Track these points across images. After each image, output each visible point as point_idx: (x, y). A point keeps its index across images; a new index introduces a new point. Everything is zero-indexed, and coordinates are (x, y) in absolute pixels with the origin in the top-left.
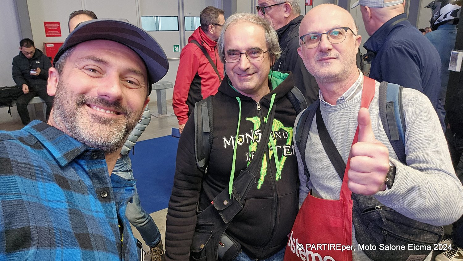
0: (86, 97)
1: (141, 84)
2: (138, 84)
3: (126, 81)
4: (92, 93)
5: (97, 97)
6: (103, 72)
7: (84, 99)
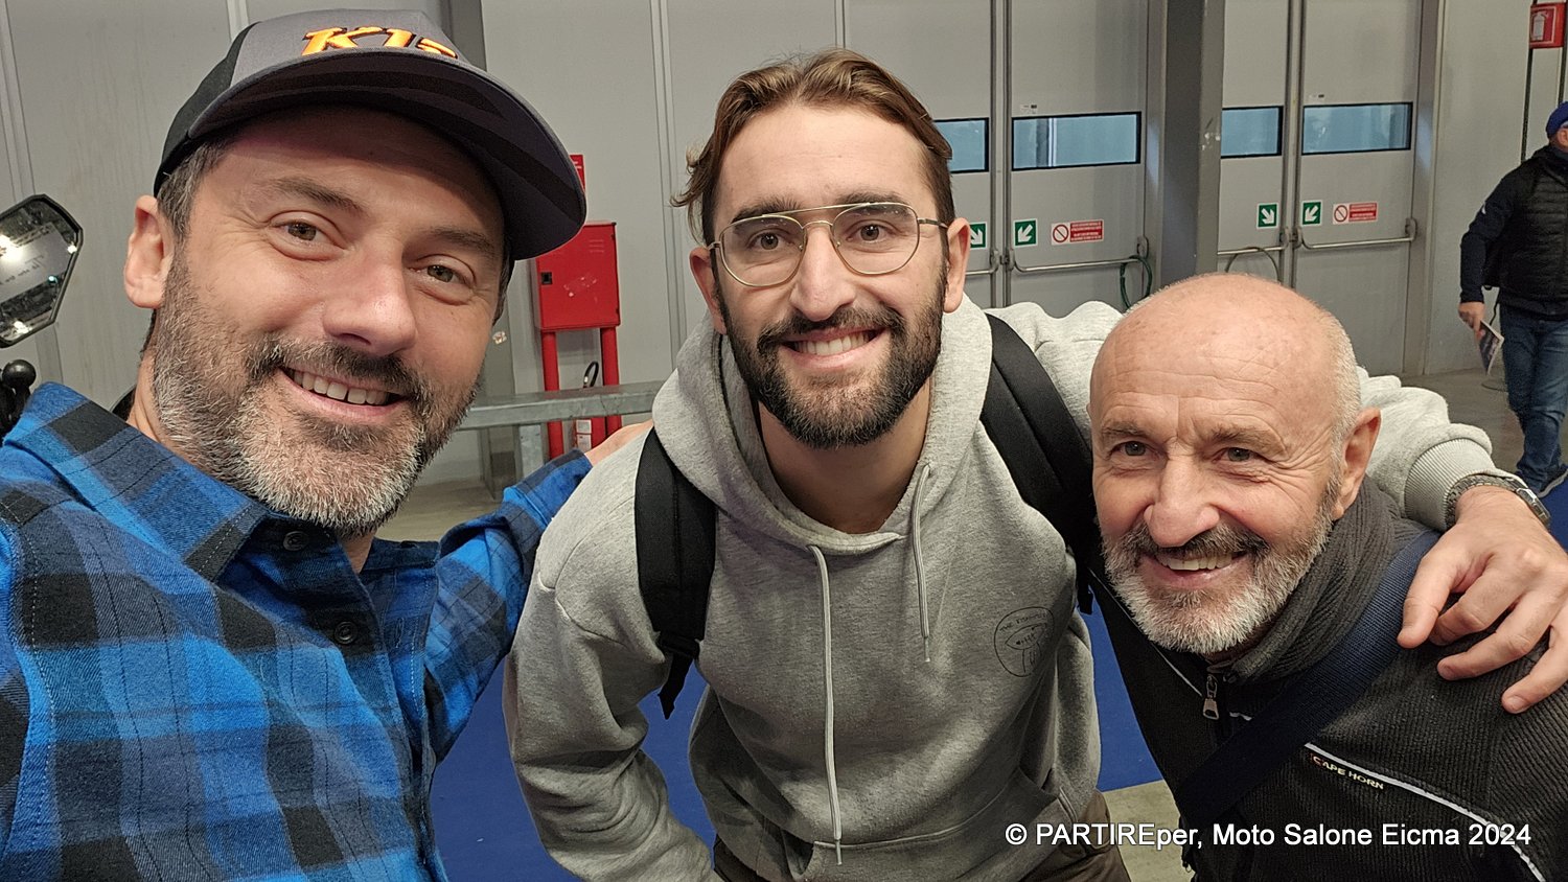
0: (285, 341)
1: (478, 282)
2: (472, 280)
3: (425, 271)
4: (303, 326)
5: (322, 344)
6: (343, 238)
7: (275, 350)
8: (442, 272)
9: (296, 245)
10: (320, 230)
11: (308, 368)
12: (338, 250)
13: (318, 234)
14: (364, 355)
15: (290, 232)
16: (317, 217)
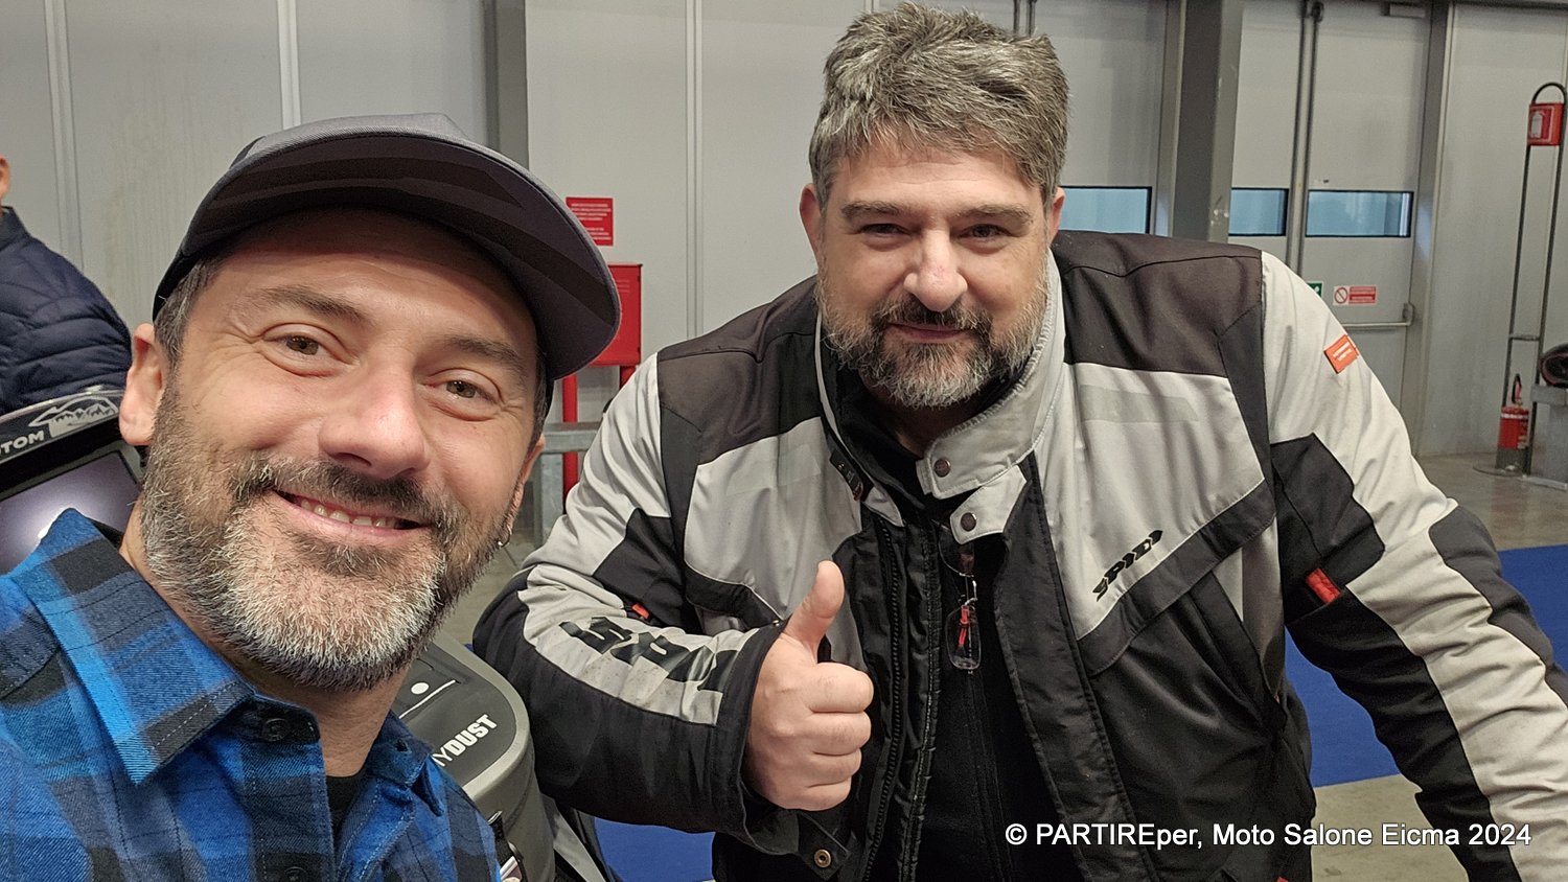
0: (276, 460)
1: (505, 397)
2: (496, 396)
3: (444, 387)
4: (296, 443)
5: (317, 463)
6: (344, 352)
7: (264, 470)
8: (462, 388)
9: (296, 360)
10: (321, 345)
11: (303, 492)
12: (341, 366)
13: (321, 350)
14: (365, 477)
15: (290, 346)
16: (317, 330)
